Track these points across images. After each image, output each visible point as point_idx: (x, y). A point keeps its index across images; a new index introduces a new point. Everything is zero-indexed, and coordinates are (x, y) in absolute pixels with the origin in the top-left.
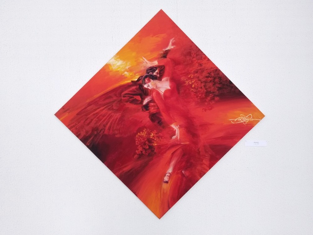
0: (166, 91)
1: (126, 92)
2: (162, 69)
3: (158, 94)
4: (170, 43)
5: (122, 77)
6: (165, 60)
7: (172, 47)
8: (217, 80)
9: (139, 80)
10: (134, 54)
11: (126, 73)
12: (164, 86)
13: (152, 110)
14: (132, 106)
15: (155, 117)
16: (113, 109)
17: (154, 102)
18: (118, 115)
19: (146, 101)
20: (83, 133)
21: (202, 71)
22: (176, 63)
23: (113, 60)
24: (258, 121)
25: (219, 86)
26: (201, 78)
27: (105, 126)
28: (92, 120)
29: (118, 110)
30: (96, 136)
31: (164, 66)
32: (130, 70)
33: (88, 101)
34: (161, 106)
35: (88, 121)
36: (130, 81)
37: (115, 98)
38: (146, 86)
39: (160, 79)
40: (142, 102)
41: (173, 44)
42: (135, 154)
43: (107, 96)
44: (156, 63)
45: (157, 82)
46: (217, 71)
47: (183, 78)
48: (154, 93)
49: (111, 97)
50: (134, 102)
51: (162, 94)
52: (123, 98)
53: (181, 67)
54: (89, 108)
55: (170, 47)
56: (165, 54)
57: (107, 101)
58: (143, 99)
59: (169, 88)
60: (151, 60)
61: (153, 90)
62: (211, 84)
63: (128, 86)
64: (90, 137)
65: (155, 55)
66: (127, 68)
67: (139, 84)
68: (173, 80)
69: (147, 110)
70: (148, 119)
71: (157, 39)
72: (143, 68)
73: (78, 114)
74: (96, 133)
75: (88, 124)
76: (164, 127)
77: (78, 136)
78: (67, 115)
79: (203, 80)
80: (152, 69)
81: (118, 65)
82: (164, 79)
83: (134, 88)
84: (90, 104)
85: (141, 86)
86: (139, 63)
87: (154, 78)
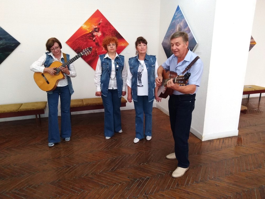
0: (100, 36)
1: (88, 36)
2: (99, 29)
3: (98, 36)
4: (101, 20)
5: (86, 31)
6: (100, 26)
7: (102, 22)
8: (115, 33)
9: (92, 32)
10: (90, 24)
11: (87, 29)
12: (99, 34)
13: (96, 42)
14: (90, 40)
15: (97, 44)
16: (84, 41)
17: (97, 39)
18: (85, 43)
19: (94, 39)
20: (75, 49)
21: (111, 30)
22: (103, 27)
23: (83, 25)
24: (127, 46)
25: (116, 34)
26: (110, 32)
27: (82, 46)
28: (77, 45)
29: (86, 42)
30: (79, 50)
31: (99, 28)
32: (89, 29)
33: (76, 38)
34: (99, 40)
35: (76, 45)
36: (89, 32)
37: (84, 38)
38: (94, 34)
39: (98, 32)
40: (93, 39)
41: (102, 21)
42: (92, 55)
43: (82, 37)
44: (97, 27)
45: (97, 33)
46: (115, 30)
47: (105, 32)
48: (97, 36)
49: (83, 37)
50: (91, 39)
51: (99, 36)
52: (87, 38)
53: (104, 28)
54: (76, 41)
55: (101, 22)
56: (99, 24)
57: (82, 38)
58: (93, 38)
59: (101, 35)
60: (95, 26)
61: (96, 35)
62: (113, 34)
63: (88, 34)
64: (77, 50)
65: (96, 24)
66: (88, 28)
67: (92, 33)
68: (102, 32)
69: (95, 41)
70: (95, 44)
71: (97, 19)
72: (93, 28)
73: (73, 42)
74: (79, 49)
75: (77, 46)
76: (100, 47)
77: (73, 49)
78: (69, 43)
79: (111, 33)
80: (96, 29)
81: (85, 27)
82: (99, 32)
83: (90, 34)
84: (76, 39)
85: (92, 34)
86: (91, 27)
87: (96, 31)
